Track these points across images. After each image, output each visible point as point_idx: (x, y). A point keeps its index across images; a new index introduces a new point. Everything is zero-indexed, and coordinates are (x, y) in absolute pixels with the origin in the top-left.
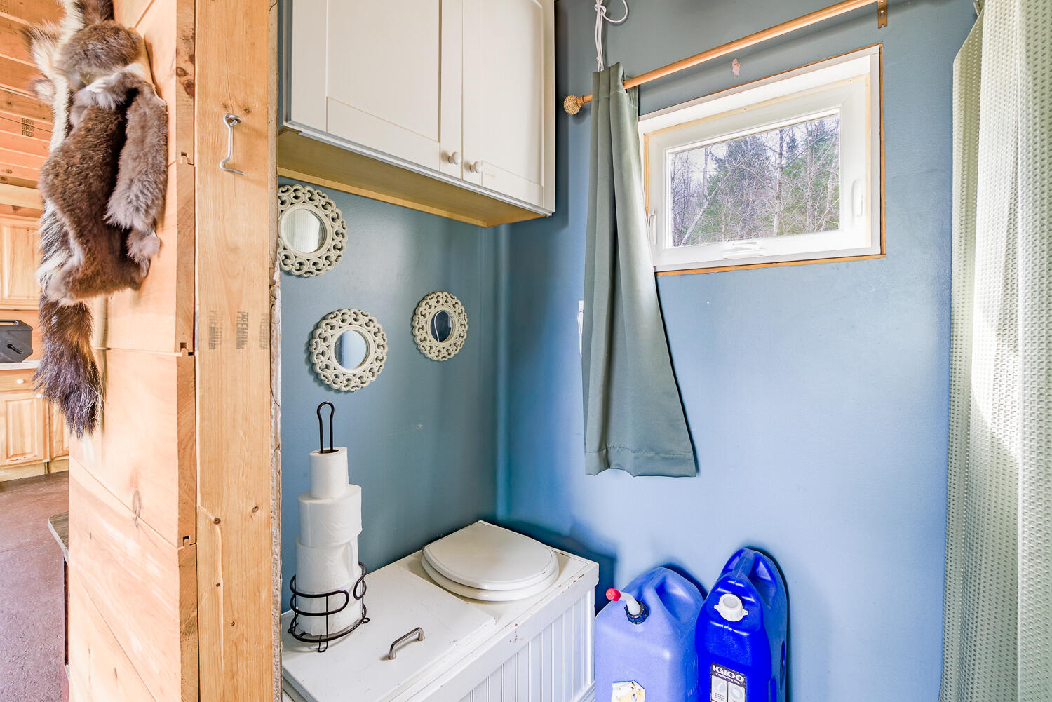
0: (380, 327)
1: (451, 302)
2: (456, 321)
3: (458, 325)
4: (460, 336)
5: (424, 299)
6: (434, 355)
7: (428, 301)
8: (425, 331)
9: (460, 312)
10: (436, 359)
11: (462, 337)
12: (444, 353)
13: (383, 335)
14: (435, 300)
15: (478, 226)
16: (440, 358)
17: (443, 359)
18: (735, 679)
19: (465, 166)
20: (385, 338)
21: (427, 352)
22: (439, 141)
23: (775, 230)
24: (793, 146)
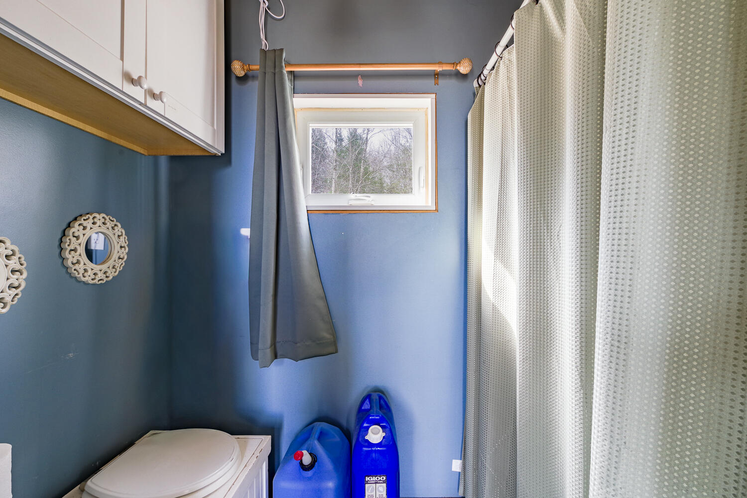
0: (16, 249)
1: (109, 224)
2: (116, 243)
3: (117, 247)
4: (119, 258)
5: (75, 219)
6: (90, 278)
7: (82, 222)
8: (78, 253)
9: (120, 234)
10: (91, 282)
11: (122, 259)
12: (101, 275)
13: (19, 258)
14: (91, 221)
15: (138, 152)
16: (96, 281)
17: (100, 282)
18: (380, 480)
19: (149, 92)
20: (23, 262)
21: (81, 275)
22: (122, 58)
23: (333, 189)
24: (341, 140)
